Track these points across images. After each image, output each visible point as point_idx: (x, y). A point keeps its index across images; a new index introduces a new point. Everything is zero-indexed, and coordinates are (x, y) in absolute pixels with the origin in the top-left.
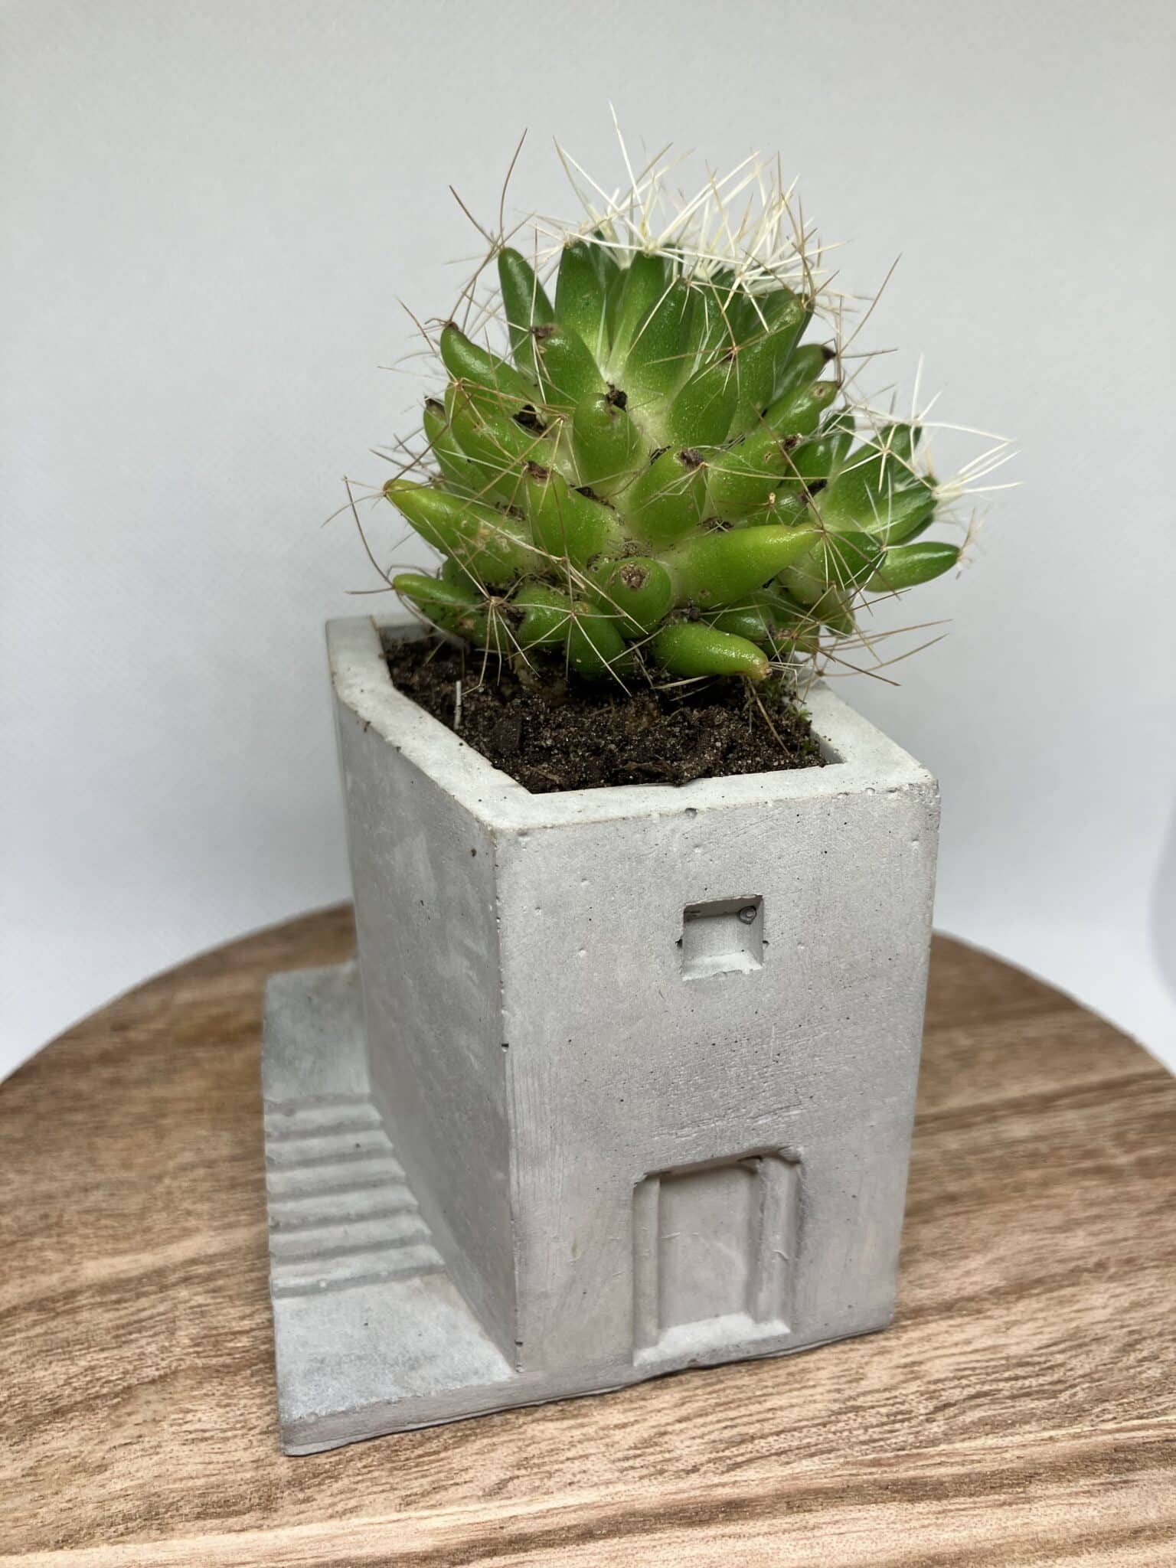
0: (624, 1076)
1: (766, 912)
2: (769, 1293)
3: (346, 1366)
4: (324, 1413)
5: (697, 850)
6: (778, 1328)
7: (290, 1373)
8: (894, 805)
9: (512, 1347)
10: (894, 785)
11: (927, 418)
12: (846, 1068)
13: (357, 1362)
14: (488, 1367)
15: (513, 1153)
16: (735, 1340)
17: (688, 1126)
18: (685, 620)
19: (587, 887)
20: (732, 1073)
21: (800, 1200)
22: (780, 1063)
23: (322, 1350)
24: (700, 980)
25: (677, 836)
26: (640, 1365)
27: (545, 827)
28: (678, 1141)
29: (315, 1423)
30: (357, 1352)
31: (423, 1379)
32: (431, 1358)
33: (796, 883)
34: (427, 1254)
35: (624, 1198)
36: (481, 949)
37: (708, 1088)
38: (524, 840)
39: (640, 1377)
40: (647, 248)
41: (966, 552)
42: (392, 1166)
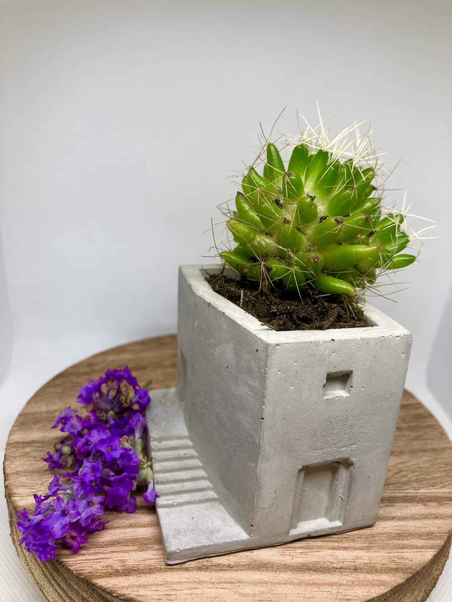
0: (301, 431)
1: (353, 376)
2: (336, 511)
3: (188, 533)
4: (182, 549)
5: (334, 354)
6: (338, 523)
7: (168, 534)
8: (398, 341)
9: (249, 527)
10: (398, 335)
11: (407, 213)
12: (372, 432)
13: (192, 532)
14: (239, 534)
15: (260, 457)
16: (324, 528)
17: (319, 450)
18: (325, 274)
19: (296, 364)
20: (335, 431)
21: (351, 477)
22: (351, 429)
23: (178, 527)
24: (329, 399)
25: (328, 348)
26: (292, 535)
27: (285, 343)
28: (315, 455)
29: (179, 552)
30: (191, 528)
31: (216, 538)
32: (218, 531)
33: (364, 367)
34: (211, 494)
35: (295, 474)
36: (256, 384)
37: (327, 437)
38: (278, 347)
39: (291, 539)
40: (324, 149)
41: (417, 259)
42: (197, 462)
